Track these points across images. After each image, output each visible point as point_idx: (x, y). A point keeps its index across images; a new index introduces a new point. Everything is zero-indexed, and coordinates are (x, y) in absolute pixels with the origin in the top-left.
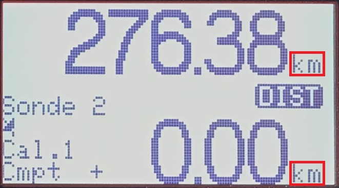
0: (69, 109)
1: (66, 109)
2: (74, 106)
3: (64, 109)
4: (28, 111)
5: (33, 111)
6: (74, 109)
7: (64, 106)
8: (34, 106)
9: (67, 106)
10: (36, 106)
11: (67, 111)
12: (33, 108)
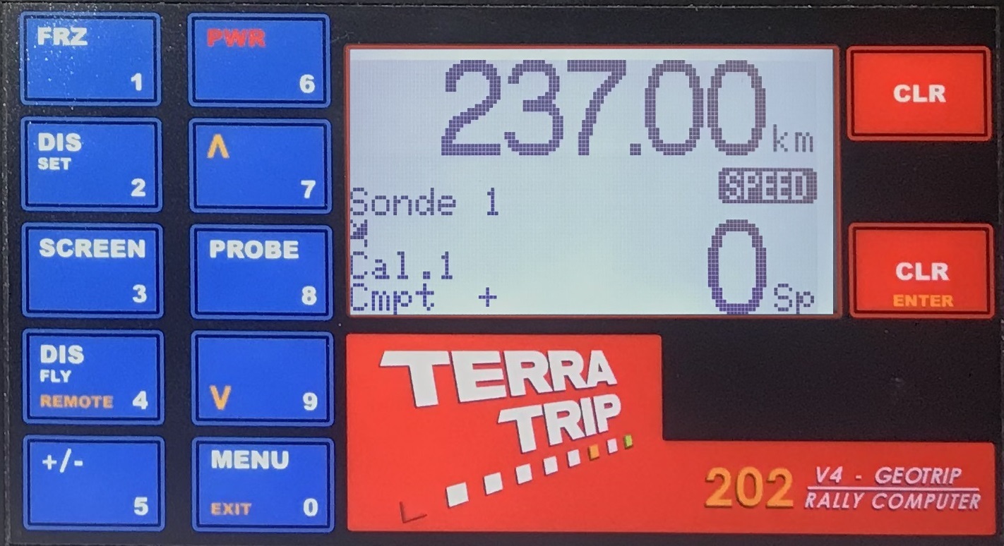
0: (447, 206)
1: (443, 205)
2: (454, 201)
3: (440, 206)
4: (388, 210)
5: (395, 210)
6: (454, 206)
7: (439, 201)
8: (396, 201)
9: (444, 202)
10: (399, 202)
11: (444, 209)
12: (395, 206)
